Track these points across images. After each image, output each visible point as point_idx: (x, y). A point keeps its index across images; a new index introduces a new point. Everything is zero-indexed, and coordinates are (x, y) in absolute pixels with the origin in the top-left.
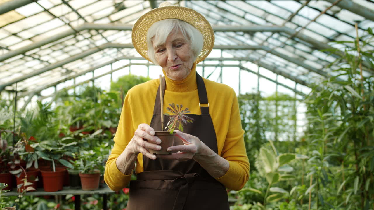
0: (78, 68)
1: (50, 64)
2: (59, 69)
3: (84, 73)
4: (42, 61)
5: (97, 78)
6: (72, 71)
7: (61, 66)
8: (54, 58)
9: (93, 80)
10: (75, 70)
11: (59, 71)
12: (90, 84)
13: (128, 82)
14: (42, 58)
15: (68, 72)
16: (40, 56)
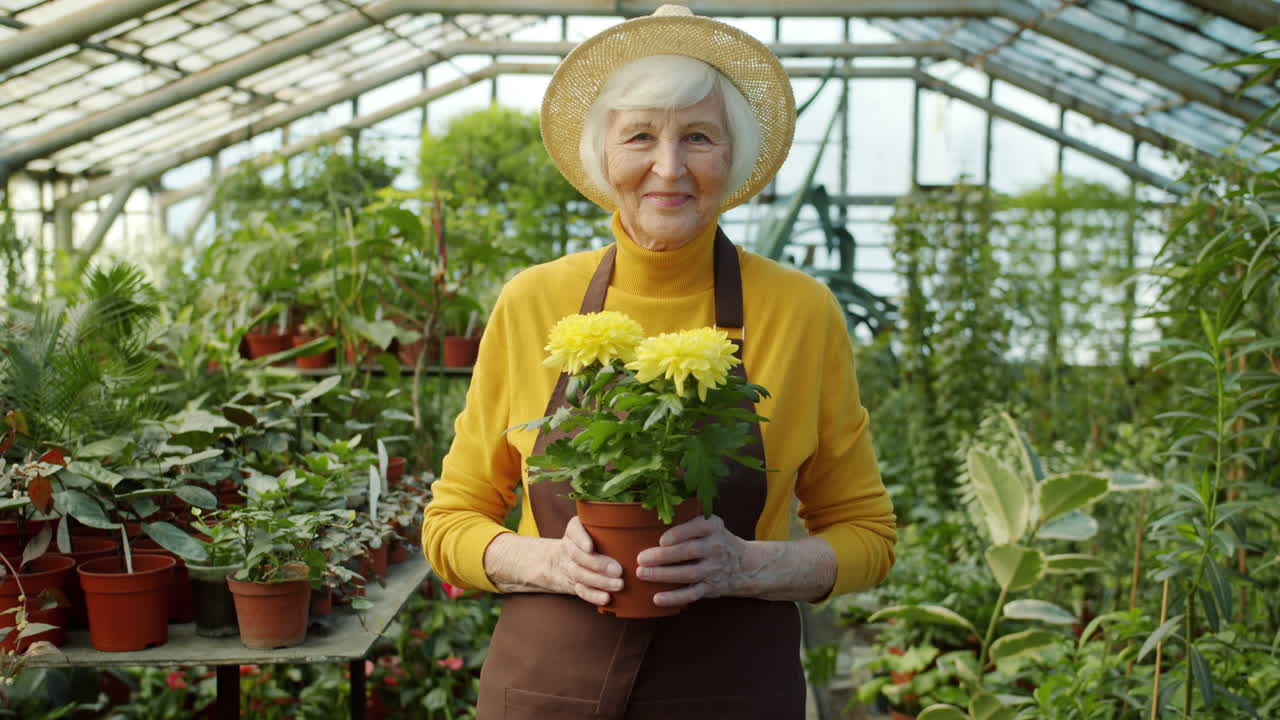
0: (294, 85)
1: (185, 74)
2: (225, 91)
3: (324, 109)
4: (154, 66)
5: (369, 125)
6: (272, 99)
7: (232, 82)
8: (198, 51)
9: (354, 133)
10: (284, 94)
11: (224, 99)
12: (345, 148)
13: (487, 140)
14: (150, 55)
15: (258, 100)
16: (145, 48)
